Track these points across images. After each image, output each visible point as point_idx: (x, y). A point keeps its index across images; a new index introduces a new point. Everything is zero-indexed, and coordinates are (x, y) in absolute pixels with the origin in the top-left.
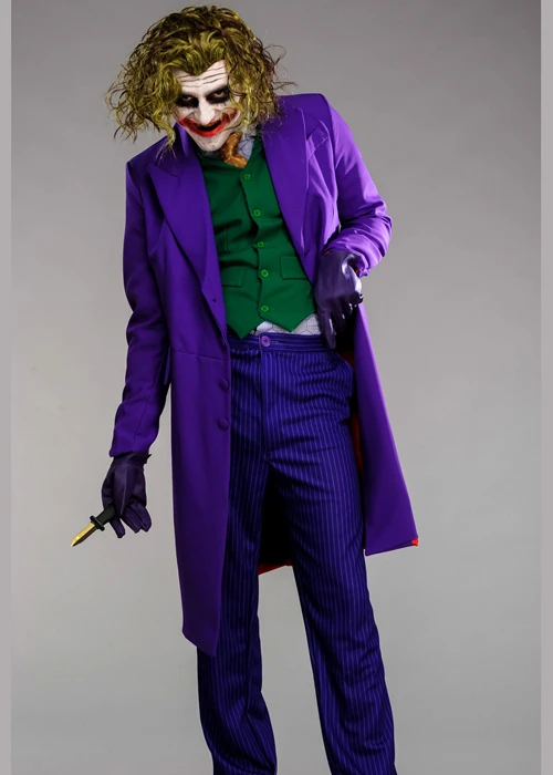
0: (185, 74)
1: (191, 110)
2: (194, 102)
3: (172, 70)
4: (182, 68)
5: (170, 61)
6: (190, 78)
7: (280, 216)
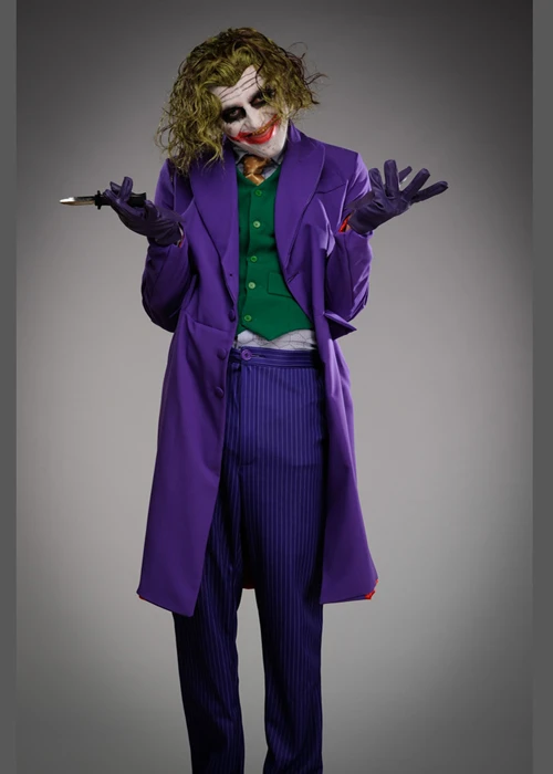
0: (223, 89)
1: (242, 122)
2: (242, 113)
3: (210, 87)
4: (218, 84)
5: (206, 80)
6: (229, 90)
7: (273, 236)
